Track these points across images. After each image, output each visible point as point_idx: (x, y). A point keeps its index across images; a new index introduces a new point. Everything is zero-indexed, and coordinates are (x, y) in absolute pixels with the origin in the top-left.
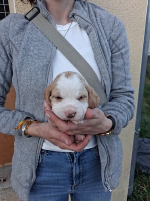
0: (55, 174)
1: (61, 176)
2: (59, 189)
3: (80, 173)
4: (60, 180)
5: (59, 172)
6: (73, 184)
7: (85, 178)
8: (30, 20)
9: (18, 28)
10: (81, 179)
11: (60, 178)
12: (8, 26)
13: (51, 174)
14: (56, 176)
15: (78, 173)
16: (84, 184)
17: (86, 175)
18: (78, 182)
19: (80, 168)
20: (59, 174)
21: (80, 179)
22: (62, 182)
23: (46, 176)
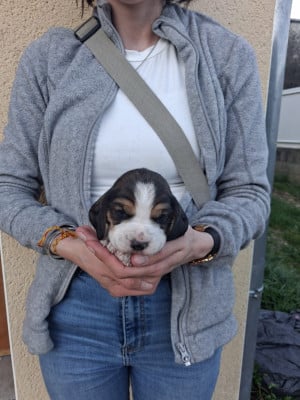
0: (90, 314)
1: (99, 320)
2: (99, 347)
3: (136, 320)
4: (100, 328)
5: (97, 311)
6: (122, 343)
7: (147, 334)
8: (83, 41)
9: (61, 55)
10: (140, 336)
11: (99, 324)
12: (46, 50)
13: (84, 313)
14: (92, 318)
15: (131, 317)
16: (147, 348)
17: (149, 329)
18: (133, 339)
19: (135, 308)
20: (96, 316)
21: (136, 334)
22: (103, 333)
23: (74, 315)
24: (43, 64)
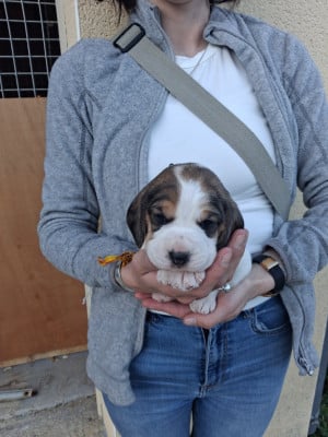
0: (168, 361)
1: (179, 365)
2: (176, 388)
3: (218, 361)
4: (180, 372)
5: (177, 357)
6: (202, 382)
7: (228, 370)
10: (221, 374)
11: (178, 368)
13: (161, 360)
14: (170, 364)
15: (216, 359)
16: (226, 382)
17: (230, 366)
18: (214, 377)
19: (219, 351)
20: (175, 361)
21: (217, 372)
22: (182, 377)
23: (151, 364)
24: (78, 79)
